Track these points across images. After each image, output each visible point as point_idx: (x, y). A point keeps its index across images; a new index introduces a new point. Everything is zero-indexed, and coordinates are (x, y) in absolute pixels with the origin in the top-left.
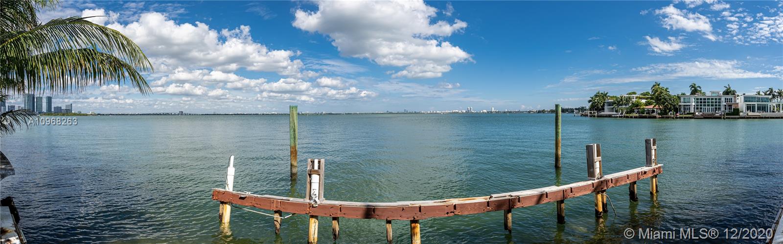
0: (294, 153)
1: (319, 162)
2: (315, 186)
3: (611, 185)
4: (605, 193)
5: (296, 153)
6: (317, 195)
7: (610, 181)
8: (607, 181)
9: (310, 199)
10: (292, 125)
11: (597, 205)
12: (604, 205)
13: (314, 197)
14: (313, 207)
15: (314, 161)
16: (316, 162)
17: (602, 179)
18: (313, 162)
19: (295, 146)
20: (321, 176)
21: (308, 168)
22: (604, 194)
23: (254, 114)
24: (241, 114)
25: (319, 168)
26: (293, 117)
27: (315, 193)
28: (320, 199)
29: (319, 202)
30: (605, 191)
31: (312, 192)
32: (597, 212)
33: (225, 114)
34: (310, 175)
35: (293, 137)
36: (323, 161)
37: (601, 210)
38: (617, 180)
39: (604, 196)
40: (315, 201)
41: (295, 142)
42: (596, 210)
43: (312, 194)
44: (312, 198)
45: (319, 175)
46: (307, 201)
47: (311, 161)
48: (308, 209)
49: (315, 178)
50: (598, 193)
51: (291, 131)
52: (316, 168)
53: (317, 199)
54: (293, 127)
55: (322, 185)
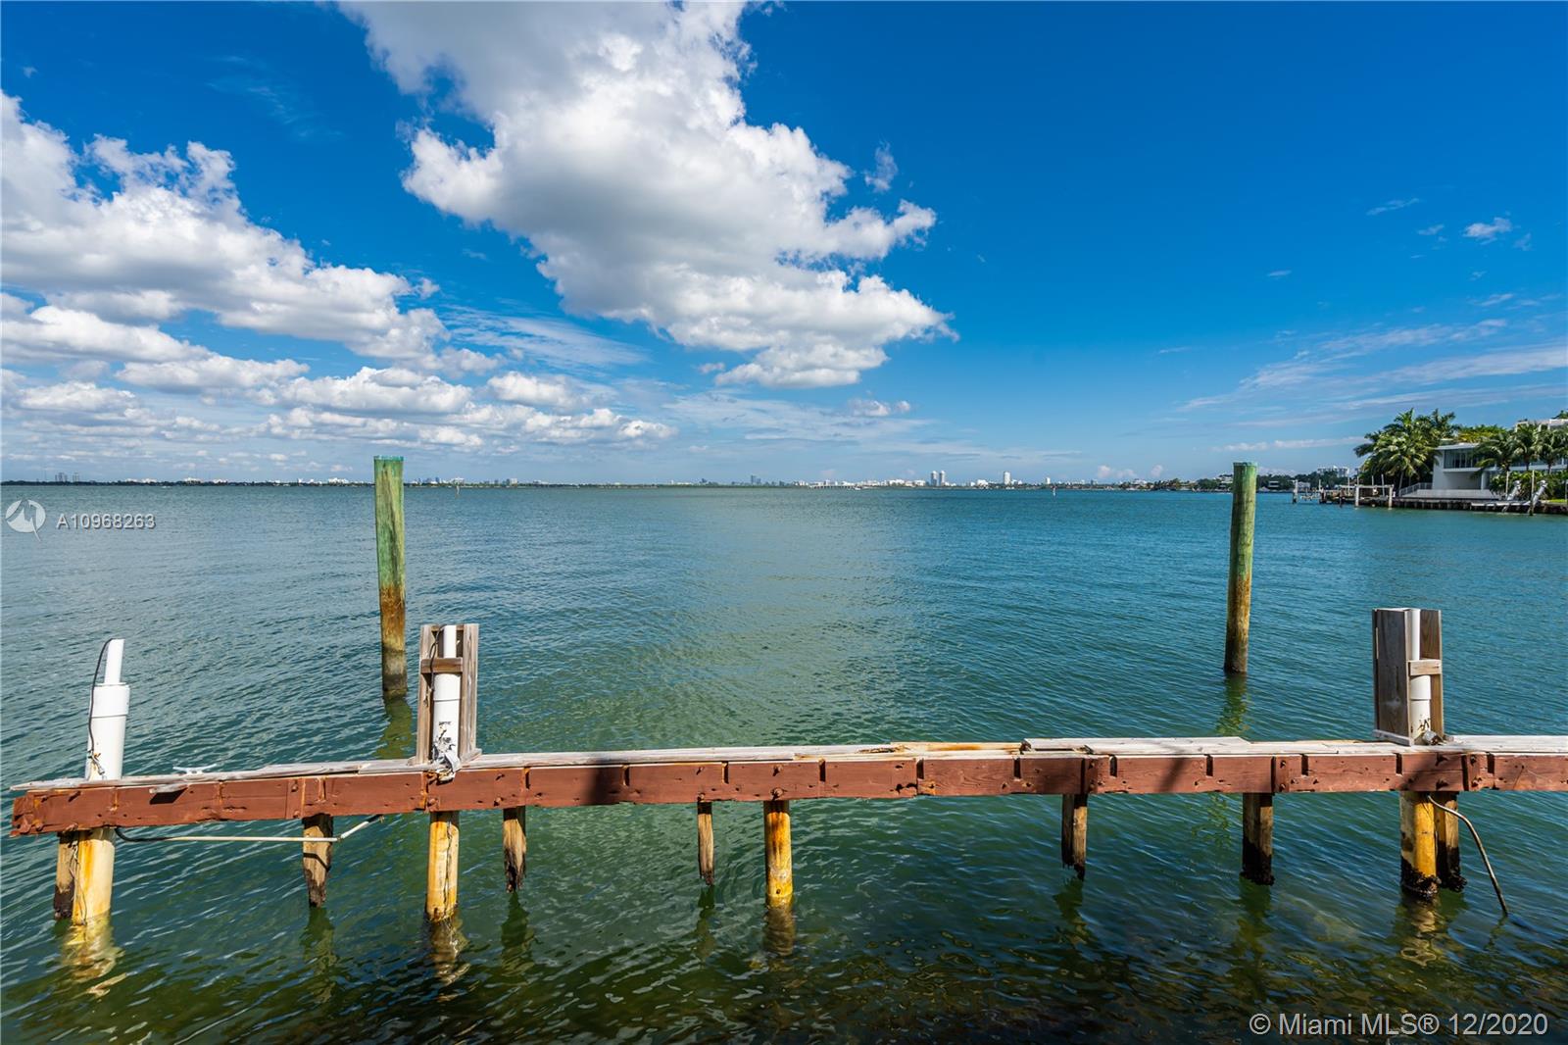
0: (393, 608)
1: (460, 634)
2: (448, 712)
3: (1485, 780)
4: (1451, 803)
5: (401, 610)
6: (455, 740)
7: (1484, 764)
8: (1465, 761)
9: (430, 758)
10: (383, 519)
11: (1409, 845)
12: (1447, 857)
13: (441, 747)
14: (439, 783)
15: (442, 633)
16: (450, 633)
17: (1445, 747)
18: (439, 635)
19: (397, 587)
20: (468, 678)
21: (424, 656)
22: (1449, 806)
23: (253, 484)
24: (199, 484)
25: (460, 652)
26: (387, 494)
27: (445, 736)
28: (464, 754)
29: (457, 764)
30: (1453, 796)
31: (437, 732)
32: (1409, 873)
33: (120, 484)
34: (430, 678)
35: (387, 557)
36: (472, 629)
37: (1428, 866)
38: (1519, 766)
39: (1448, 817)
40: (446, 761)
41: (394, 572)
42: (1405, 864)
43: (435, 739)
44: (437, 752)
45: (460, 674)
46: (421, 763)
47: (434, 633)
48: (424, 793)
49: (448, 686)
50: (1422, 797)
51: (381, 539)
52: (450, 652)
53: (452, 756)
54: (386, 525)
55: (471, 706)
